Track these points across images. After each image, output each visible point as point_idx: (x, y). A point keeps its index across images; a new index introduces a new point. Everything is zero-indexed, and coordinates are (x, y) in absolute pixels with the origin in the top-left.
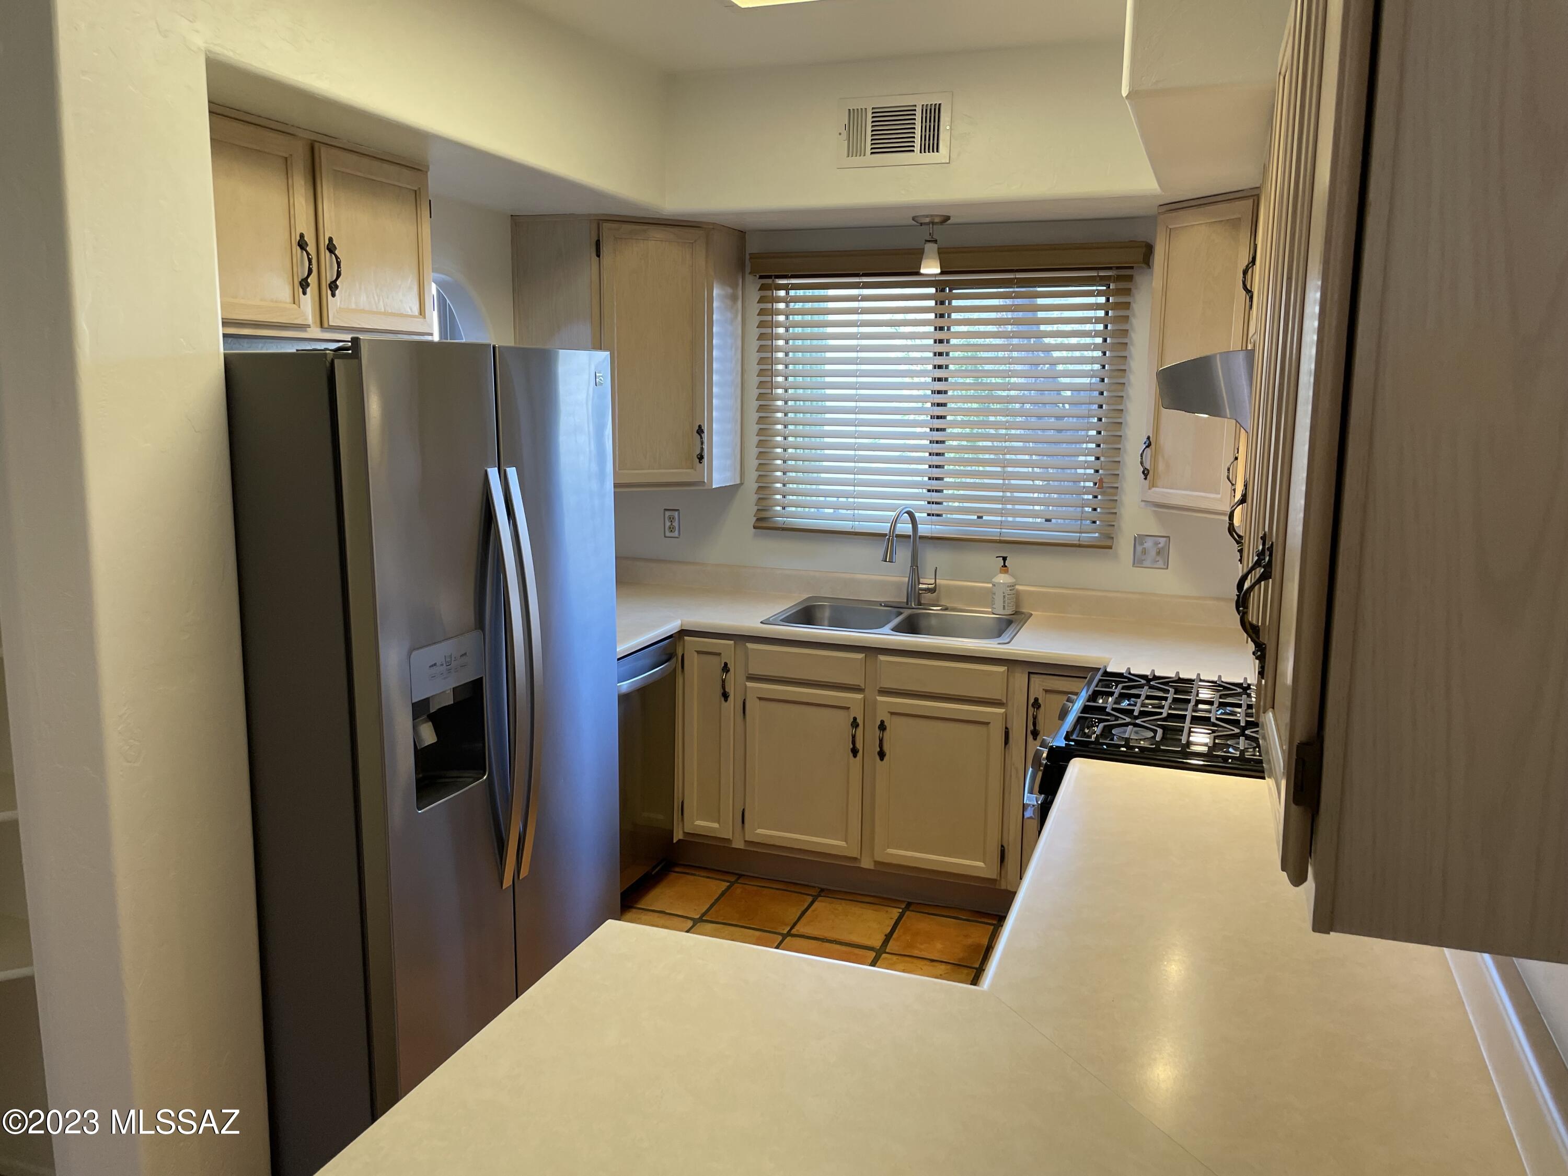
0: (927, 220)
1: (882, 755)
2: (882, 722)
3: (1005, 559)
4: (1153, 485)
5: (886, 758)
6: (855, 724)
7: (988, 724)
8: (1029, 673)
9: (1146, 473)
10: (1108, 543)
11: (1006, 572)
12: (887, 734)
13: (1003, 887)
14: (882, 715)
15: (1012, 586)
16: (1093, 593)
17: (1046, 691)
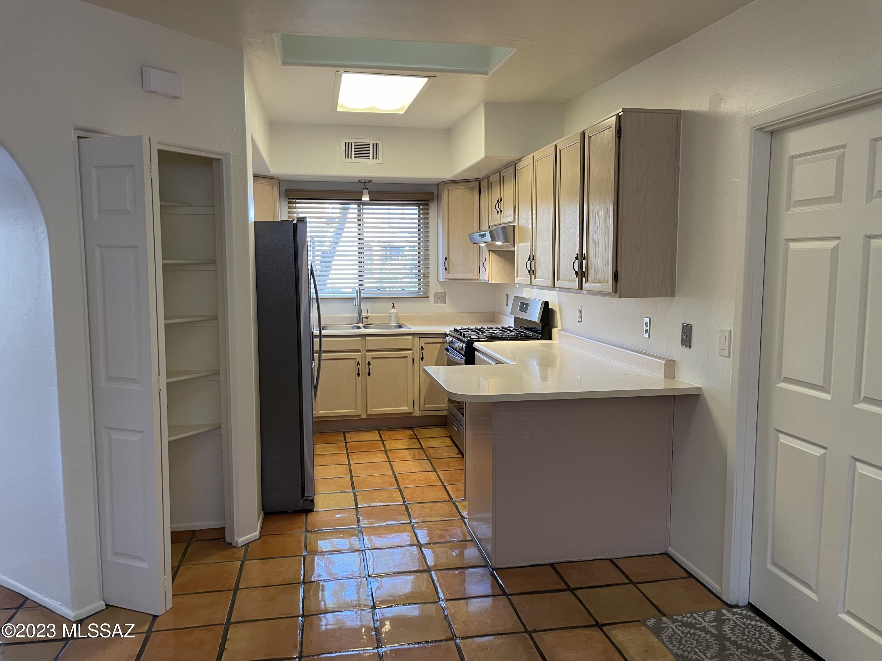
0: (364, 181)
1: (369, 374)
2: (369, 362)
3: (393, 304)
4: (448, 273)
5: (371, 375)
6: (358, 364)
7: (407, 357)
8: (420, 338)
9: (446, 269)
10: (427, 296)
11: (394, 308)
12: (371, 366)
13: (414, 415)
14: (369, 359)
15: (397, 313)
16: (423, 314)
17: (425, 343)
